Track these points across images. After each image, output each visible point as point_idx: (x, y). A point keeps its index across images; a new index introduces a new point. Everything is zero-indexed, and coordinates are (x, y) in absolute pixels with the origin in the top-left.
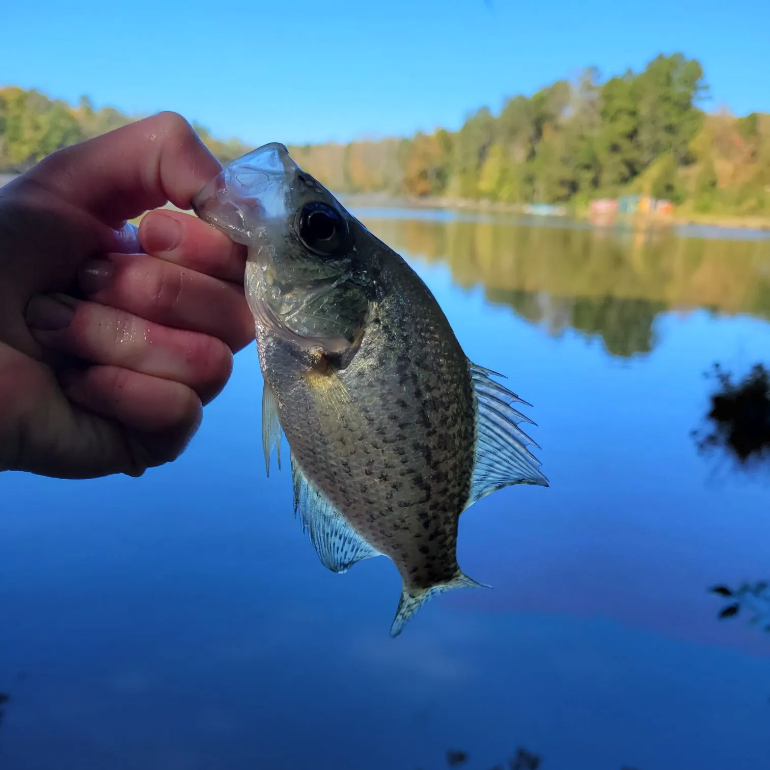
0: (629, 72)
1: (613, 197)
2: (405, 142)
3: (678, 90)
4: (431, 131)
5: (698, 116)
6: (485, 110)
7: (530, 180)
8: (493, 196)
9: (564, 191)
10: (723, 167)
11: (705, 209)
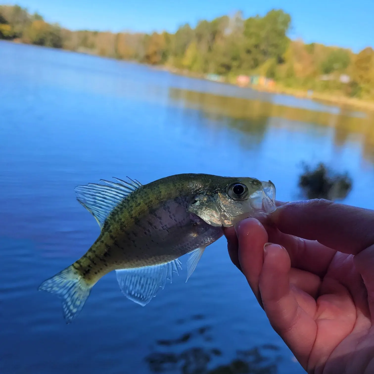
0: (258, 16)
1: (247, 75)
2: (147, 36)
3: (280, 27)
4: (160, 32)
5: (288, 41)
6: (187, 25)
7: (206, 62)
8: (190, 68)
9: (223, 70)
10: (298, 66)
11: (288, 85)
